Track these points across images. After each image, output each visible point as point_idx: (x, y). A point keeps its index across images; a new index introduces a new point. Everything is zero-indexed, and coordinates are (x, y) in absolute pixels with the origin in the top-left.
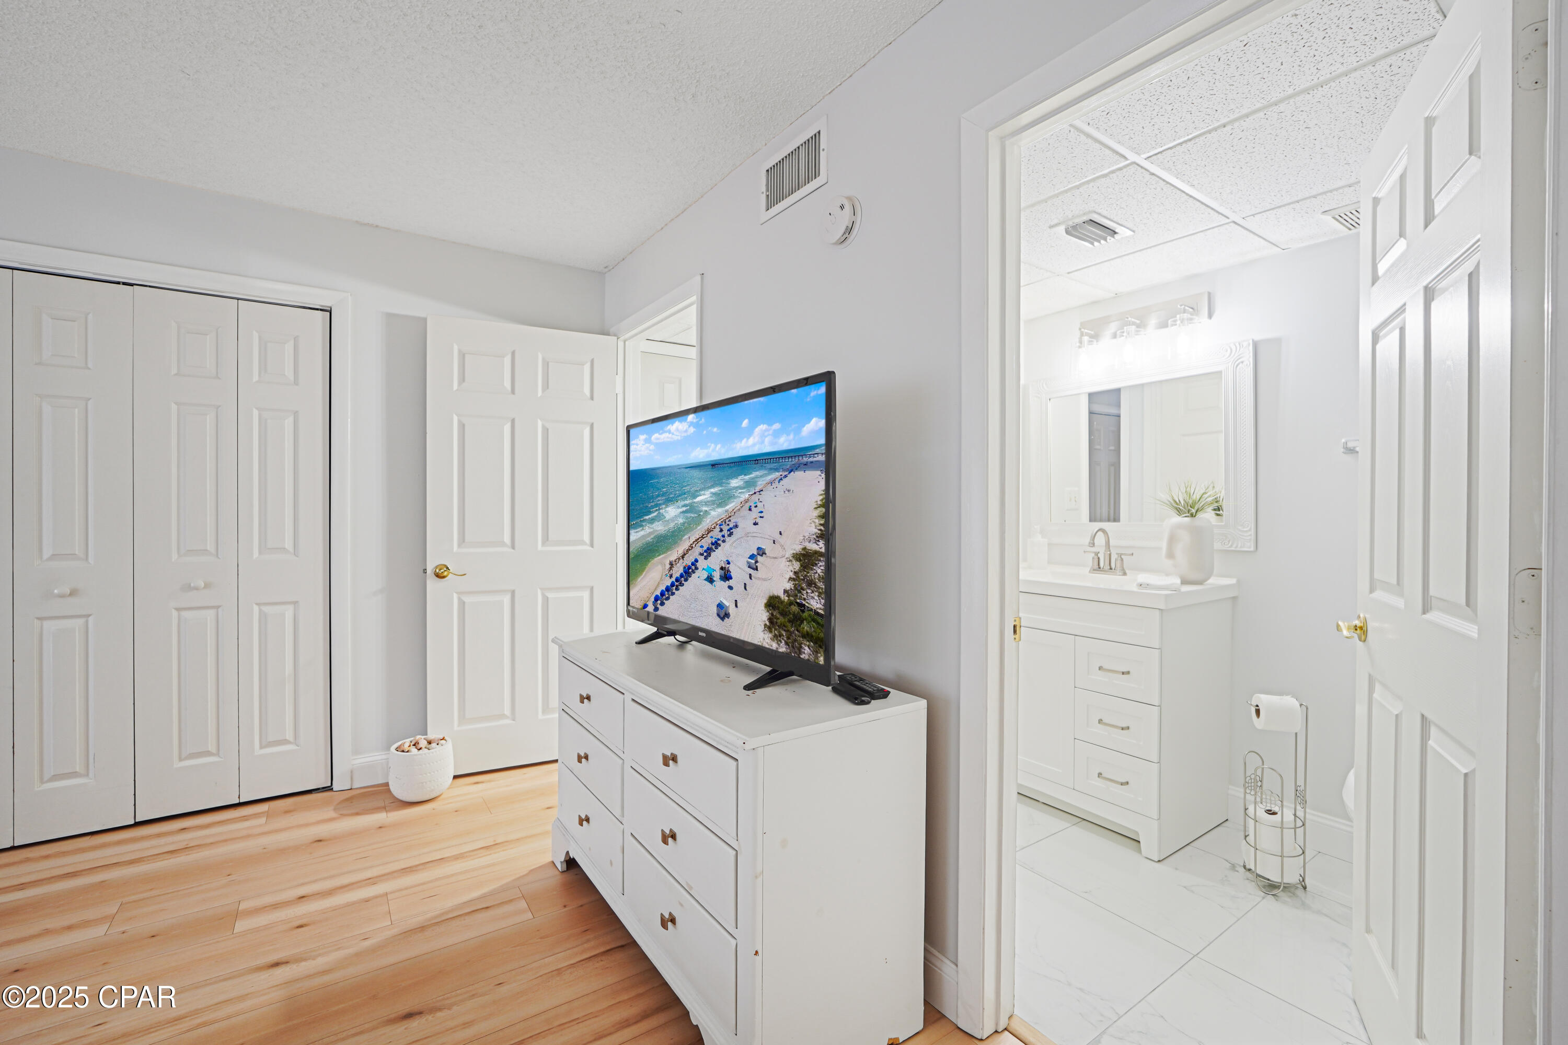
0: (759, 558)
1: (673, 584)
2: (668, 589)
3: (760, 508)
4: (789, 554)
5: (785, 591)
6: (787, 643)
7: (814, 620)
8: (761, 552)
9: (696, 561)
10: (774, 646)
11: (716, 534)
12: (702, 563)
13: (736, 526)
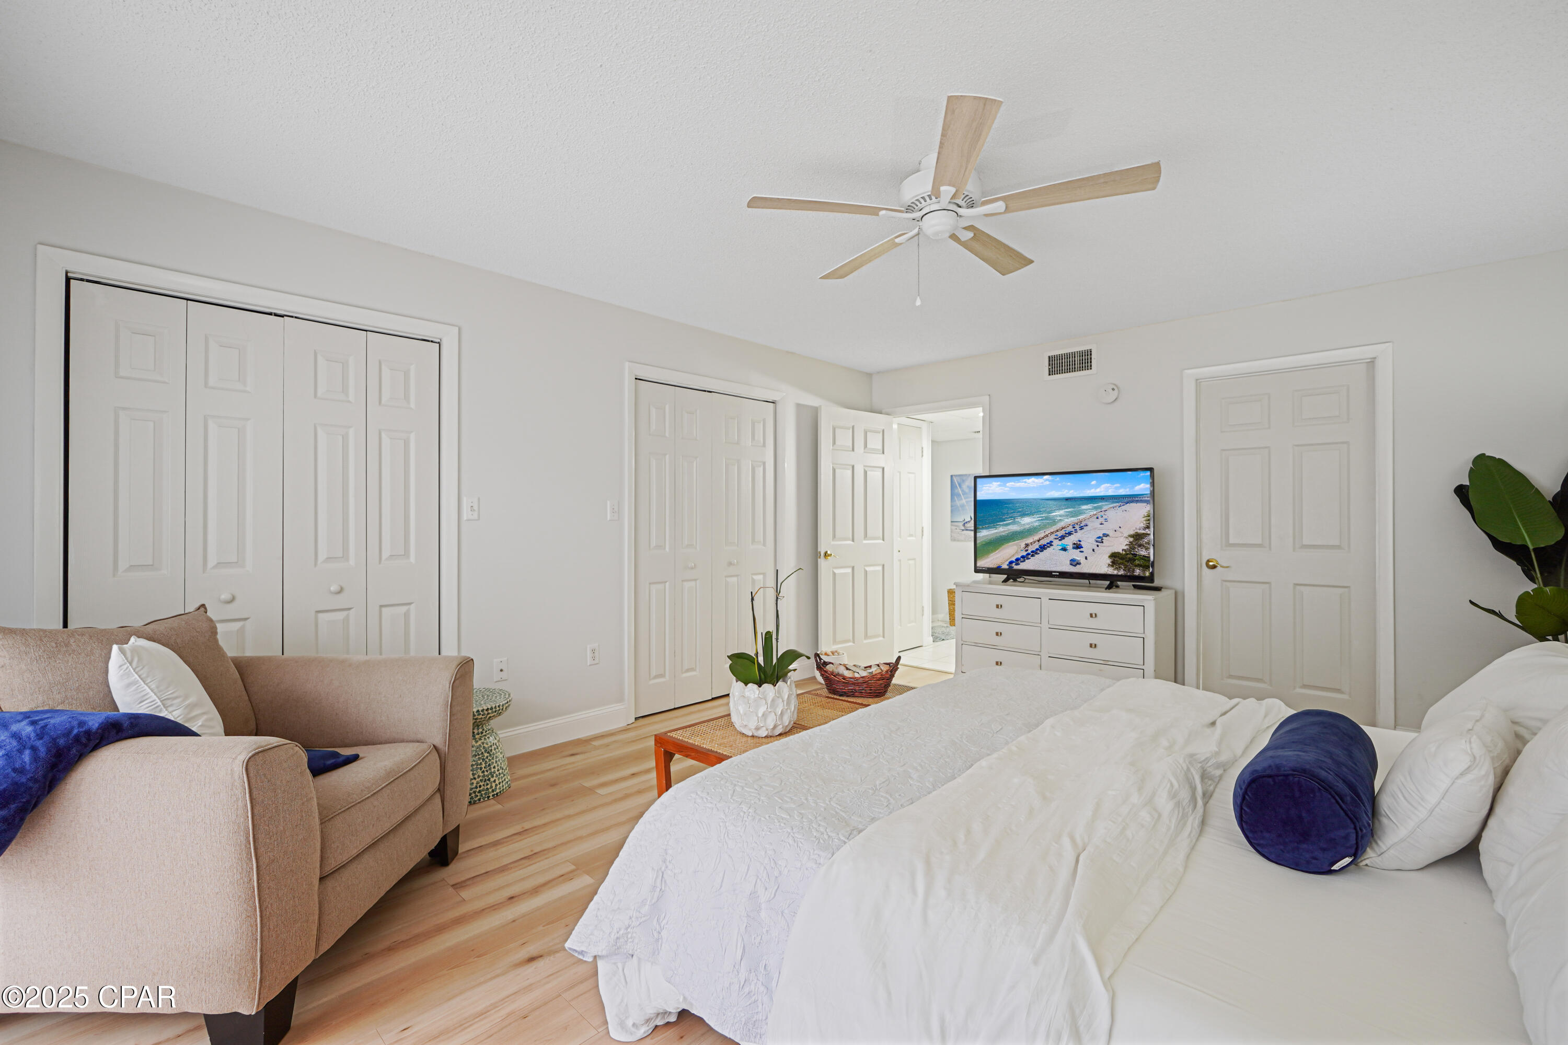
0: (1104, 538)
1: (1028, 554)
2: (1023, 557)
3: (1105, 517)
4: (1126, 535)
5: (1123, 550)
6: (1124, 570)
7: (1142, 559)
8: (1106, 535)
9: (1052, 542)
10: (1115, 572)
11: (1070, 529)
12: (1056, 542)
13: (1087, 525)
